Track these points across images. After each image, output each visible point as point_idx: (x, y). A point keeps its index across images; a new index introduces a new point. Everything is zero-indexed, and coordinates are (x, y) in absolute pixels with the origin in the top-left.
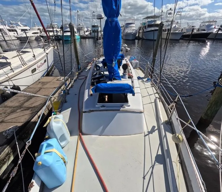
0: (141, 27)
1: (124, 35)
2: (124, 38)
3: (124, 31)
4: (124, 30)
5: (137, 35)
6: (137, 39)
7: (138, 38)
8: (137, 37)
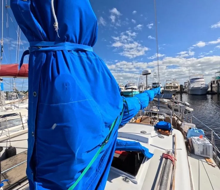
0: (214, 82)
1: (189, 90)
2: (190, 93)
3: (189, 86)
4: (189, 84)
5: (209, 89)
6: (209, 94)
7: (212, 93)
8: (209, 92)
